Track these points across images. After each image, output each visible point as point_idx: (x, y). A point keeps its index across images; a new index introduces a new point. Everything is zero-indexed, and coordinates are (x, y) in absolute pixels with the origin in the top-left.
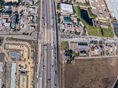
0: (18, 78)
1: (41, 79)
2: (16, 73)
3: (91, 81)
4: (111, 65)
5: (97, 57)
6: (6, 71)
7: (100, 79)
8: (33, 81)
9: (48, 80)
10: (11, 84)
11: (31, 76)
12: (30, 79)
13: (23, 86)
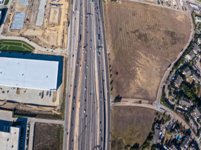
0: (49, 11)
1: (78, 12)
2: (46, 6)
3: (147, 27)
4: (176, 19)
5: (153, 4)
6: (33, 4)
7: (161, 29)
8: (67, 14)
9: (87, 14)
10: (38, 17)
11: (65, 9)
12: (64, 12)
13: (54, 19)
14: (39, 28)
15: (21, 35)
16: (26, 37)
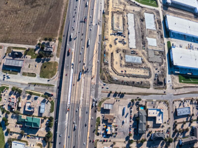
0: (125, 27)
2: (129, 33)
3: (19, 12)
6: (142, 38)
7: (2, 12)
8: (105, 22)
11: (108, 29)
12: (109, 25)
13: (118, 18)
14: (131, 12)
15: (142, 7)
16: (139, 6)
